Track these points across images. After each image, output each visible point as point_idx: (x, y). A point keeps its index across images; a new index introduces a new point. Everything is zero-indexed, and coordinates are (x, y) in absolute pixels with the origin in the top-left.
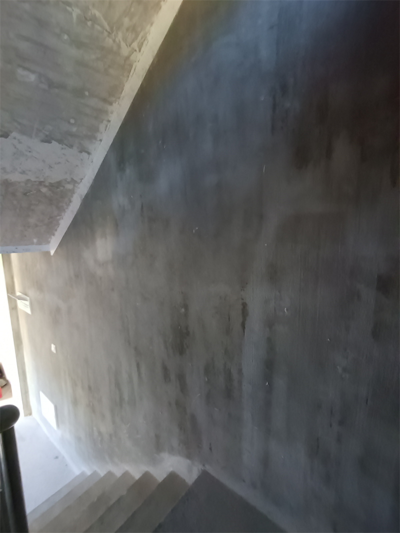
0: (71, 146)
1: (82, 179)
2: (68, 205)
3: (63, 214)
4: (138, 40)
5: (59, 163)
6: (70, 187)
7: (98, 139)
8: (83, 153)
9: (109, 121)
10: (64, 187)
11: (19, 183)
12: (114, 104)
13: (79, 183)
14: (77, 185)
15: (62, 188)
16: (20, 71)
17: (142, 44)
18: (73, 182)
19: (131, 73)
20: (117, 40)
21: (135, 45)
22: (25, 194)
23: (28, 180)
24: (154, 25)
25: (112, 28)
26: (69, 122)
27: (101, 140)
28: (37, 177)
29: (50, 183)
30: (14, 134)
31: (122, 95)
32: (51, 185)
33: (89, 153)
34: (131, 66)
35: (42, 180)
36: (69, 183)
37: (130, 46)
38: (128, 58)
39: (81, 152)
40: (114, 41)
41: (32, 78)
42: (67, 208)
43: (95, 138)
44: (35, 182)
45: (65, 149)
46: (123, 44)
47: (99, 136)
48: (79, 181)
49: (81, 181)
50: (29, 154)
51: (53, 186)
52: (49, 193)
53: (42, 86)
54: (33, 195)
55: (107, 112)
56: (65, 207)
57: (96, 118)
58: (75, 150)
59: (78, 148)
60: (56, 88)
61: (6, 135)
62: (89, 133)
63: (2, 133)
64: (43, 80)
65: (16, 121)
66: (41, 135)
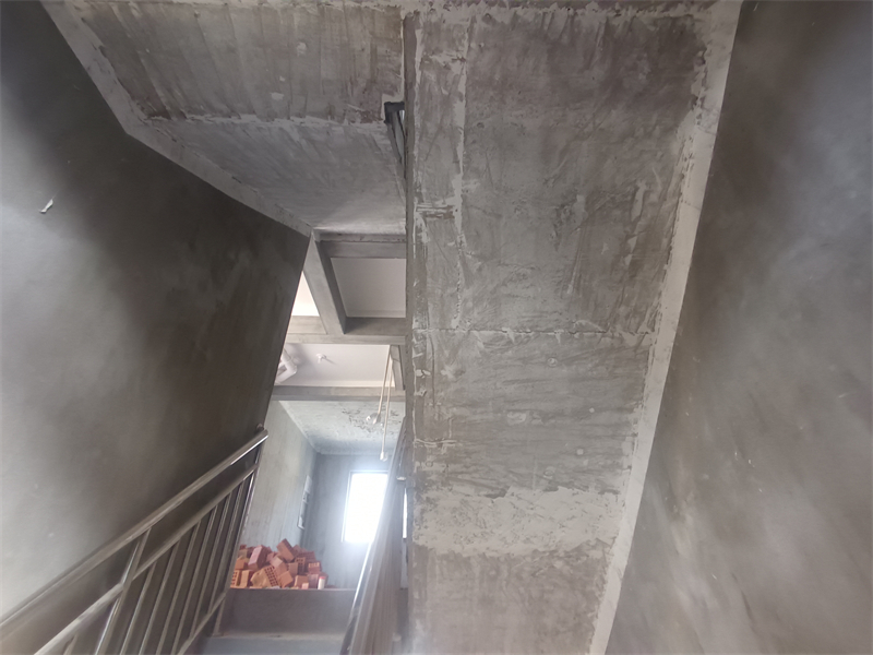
0: (585, 488)
1: (614, 538)
2: (602, 589)
3: (596, 607)
4: (646, 321)
5: (573, 517)
7: (625, 466)
8: (607, 495)
9: (635, 435)
10: (588, 556)
11: (524, 557)
12: (635, 410)
13: (611, 546)
14: (607, 549)
17: (654, 322)
18: (601, 544)
19: (650, 361)
20: (616, 335)
21: (643, 328)
23: (535, 551)
24: (663, 294)
25: (606, 326)
26: (576, 455)
27: (630, 467)
28: (546, 546)
29: (566, 552)
30: (510, 491)
31: (646, 391)
32: (568, 555)
33: (616, 493)
34: (646, 352)
35: (553, 548)
36: (594, 547)
37: (637, 332)
38: (638, 346)
39: (602, 493)
40: (613, 337)
42: (601, 596)
43: (620, 466)
44: (544, 552)
45: (578, 493)
47: (625, 461)
48: (610, 542)
49: (614, 542)
50: (532, 512)
51: (570, 557)
52: (566, 569)
53: (535, 422)
54: (543, 574)
55: (627, 424)
56: (597, 594)
57: (613, 437)
58: (592, 493)
59: (596, 487)
60: (553, 417)
61: (503, 493)
62: (609, 462)
63: (497, 492)
64: (535, 415)
65: (512, 472)
66: (543, 481)
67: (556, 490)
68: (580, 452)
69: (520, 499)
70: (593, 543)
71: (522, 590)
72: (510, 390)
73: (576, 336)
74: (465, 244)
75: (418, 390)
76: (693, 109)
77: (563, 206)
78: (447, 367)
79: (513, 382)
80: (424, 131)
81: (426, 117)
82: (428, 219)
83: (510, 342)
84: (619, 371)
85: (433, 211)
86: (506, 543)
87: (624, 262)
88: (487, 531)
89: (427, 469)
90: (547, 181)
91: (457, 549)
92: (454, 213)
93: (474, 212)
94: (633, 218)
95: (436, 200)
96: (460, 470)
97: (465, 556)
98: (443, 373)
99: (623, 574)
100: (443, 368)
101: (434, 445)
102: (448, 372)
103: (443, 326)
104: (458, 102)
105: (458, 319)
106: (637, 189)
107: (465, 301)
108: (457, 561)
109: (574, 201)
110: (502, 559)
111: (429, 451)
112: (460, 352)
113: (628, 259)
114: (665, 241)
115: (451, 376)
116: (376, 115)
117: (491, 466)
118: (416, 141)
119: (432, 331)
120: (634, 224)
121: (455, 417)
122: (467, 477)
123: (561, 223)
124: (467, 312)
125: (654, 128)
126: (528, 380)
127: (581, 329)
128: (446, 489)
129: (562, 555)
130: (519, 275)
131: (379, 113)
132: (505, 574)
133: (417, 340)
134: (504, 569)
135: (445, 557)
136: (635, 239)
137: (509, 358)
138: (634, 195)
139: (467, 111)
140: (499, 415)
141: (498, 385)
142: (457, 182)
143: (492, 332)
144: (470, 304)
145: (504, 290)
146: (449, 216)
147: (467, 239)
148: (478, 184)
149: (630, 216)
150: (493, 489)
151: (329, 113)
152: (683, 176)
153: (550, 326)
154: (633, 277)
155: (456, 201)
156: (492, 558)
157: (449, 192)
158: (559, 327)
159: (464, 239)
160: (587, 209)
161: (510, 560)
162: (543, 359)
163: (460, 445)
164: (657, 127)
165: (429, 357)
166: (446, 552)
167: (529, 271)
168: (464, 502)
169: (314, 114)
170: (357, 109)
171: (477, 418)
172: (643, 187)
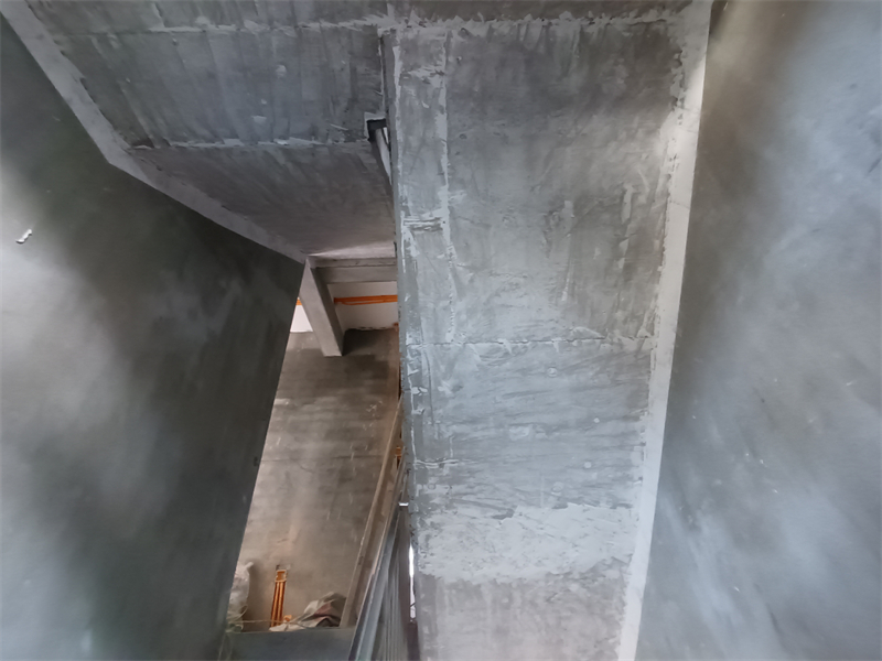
0: (596, 503)
1: (631, 555)
2: (621, 612)
3: (617, 632)
4: (644, 324)
5: (586, 535)
6: (613, 574)
7: (636, 478)
8: (619, 509)
9: (643, 444)
10: (604, 576)
11: (537, 582)
12: (641, 417)
13: (627, 565)
14: (624, 568)
15: (601, 579)
16: (513, 431)
17: (653, 325)
18: (618, 563)
19: (652, 366)
20: (615, 340)
21: (642, 331)
22: (548, 600)
23: (549, 574)
24: (660, 296)
25: (603, 332)
26: (584, 468)
27: (641, 479)
28: (559, 568)
29: (581, 574)
30: (520, 509)
31: (650, 399)
32: (584, 577)
33: (628, 506)
34: (647, 357)
35: (567, 570)
36: (610, 567)
37: (635, 336)
38: (639, 351)
39: (614, 507)
40: (612, 344)
41: (527, 431)
42: (621, 620)
43: (630, 478)
44: (558, 575)
45: (588, 510)
46: (625, 340)
47: (634, 472)
48: (626, 560)
49: (630, 560)
50: (541, 532)
51: (585, 578)
52: (583, 593)
53: (539, 436)
54: (559, 599)
55: (634, 433)
56: (617, 617)
57: (621, 447)
58: (604, 508)
59: (608, 502)
60: (555, 431)
61: (510, 514)
62: (619, 474)
63: (505, 512)
64: (539, 429)
65: (518, 490)
66: (551, 499)
67: (565, 507)
68: (588, 465)
69: (528, 518)
70: (609, 562)
71: (538, 618)
72: (511, 403)
73: (575, 343)
74: (455, 256)
75: (416, 409)
76: (673, 109)
77: (551, 213)
78: (444, 382)
79: (512, 395)
80: (407, 146)
81: (408, 132)
82: (416, 233)
83: (507, 354)
84: (622, 378)
85: (421, 224)
86: (517, 567)
87: (617, 266)
88: (497, 555)
89: (429, 492)
90: (533, 189)
91: (466, 576)
92: (442, 225)
93: (463, 223)
94: (624, 221)
95: (423, 213)
96: (464, 491)
97: (474, 583)
98: (440, 389)
99: (642, 593)
100: (440, 385)
101: (436, 465)
102: (445, 387)
103: (437, 342)
104: (439, 114)
105: (453, 332)
106: (624, 192)
107: (459, 314)
108: (468, 590)
109: (562, 206)
110: (514, 585)
111: (430, 473)
112: (456, 367)
113: (621, 263)
114: (657, 242)
115: (448, 392)
116: (360, 134)
117: (497, 485)
118: (400, 156)
119: (426, 347)
120: (624, 227)
121: (456, 435)
122: (472, 498)
123: (550, 229)
124: (461, 325)
125: (637, 131)
126: (528, 393)
127: (579, 336)
128: (450, 512)
129: (577, 577)
130: (511, 284)
131: (363, 131)
132: (518, 601)
133: (412, 356)
134: (517, 595)
135: (453, 586)
136: (627, 241)
137: (508, 370)
138: (622, 198)
139: (449, 123)
140: (501, 430)
141: (498, 399)
142: (443, 193)
143: (489, 344)
144: (464, 317)
145: (497, 301)
146: (438, 228)
147: (457, 249)
148: (465, 195)
149: (620, 219)
150: (499, 509)
151: (313, 133)
152: (669, 176)
153: (547, 335)
154: (627, 280)
155: (442, 213)
156: (503, 584)
157: (435, 203)
158: (556, 335)
159: (454, 251)
160: (575, 214)
161: (523, 585)
162: (542, 370)
163: (463, 464)
164: (640, 130)
165: (425, 373)
166: (454, 581)
167: (522, 280)
168: (470, 525)
169: (297, 136)
170: (340, 128)
171: (478, 435)
172: (630, 190)
